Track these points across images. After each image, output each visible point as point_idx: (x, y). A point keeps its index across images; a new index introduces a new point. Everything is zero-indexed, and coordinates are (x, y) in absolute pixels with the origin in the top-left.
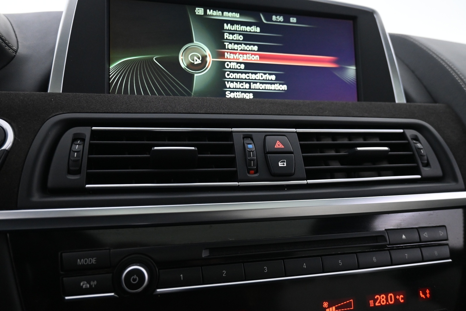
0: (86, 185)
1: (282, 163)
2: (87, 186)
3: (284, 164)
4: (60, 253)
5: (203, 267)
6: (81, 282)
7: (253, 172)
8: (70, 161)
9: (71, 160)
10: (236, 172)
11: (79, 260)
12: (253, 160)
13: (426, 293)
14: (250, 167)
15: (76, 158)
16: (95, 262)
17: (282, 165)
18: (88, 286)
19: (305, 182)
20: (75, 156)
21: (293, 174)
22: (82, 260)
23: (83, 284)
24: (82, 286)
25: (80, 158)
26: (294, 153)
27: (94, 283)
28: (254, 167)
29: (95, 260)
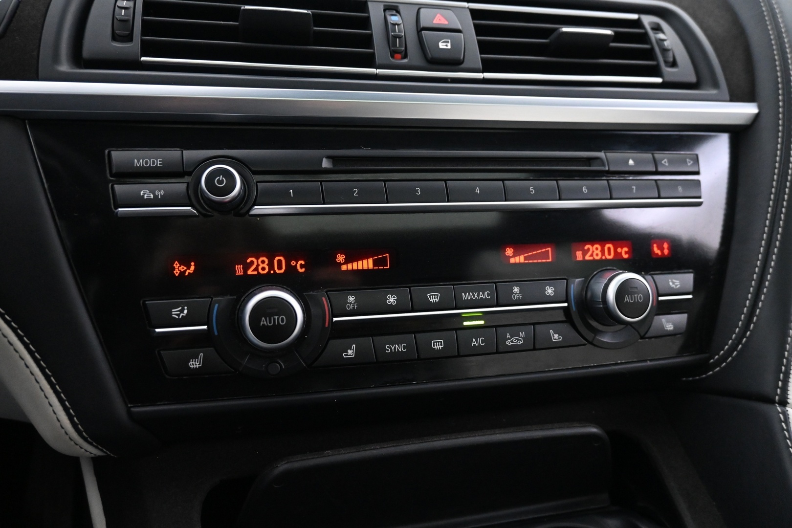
0: (141, 58)
1: (445, 44)
2: (143, 59)
3: (447, 46)
4: (106, 152)
5: (323, 183)
6: (141, 191)
7: (399, 56)
8: (115, 20)
9: (117, 19)
10: (373, 54)
11: (136, 160)
12: (400, 37)
13: (664, 249)
14: (395, 48)
15: (124, 17)
16: (160, 164)
17: (445, 47)
18: (152, 196)
19: (480, 76)
20: (123, 14)
21: (461, 62)
22: (141, 160)
23: (145, 194)
24: (143, 196)
25: (131, 18)
26: (463, 31)
27: (160, 193)
28: (401, 49)
29: (160, 161)
